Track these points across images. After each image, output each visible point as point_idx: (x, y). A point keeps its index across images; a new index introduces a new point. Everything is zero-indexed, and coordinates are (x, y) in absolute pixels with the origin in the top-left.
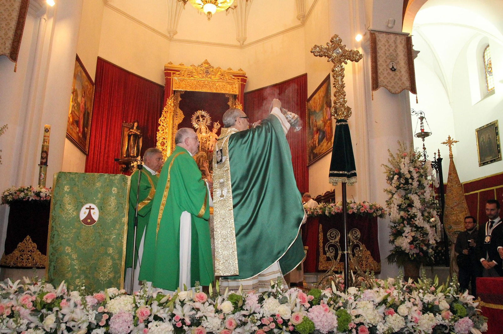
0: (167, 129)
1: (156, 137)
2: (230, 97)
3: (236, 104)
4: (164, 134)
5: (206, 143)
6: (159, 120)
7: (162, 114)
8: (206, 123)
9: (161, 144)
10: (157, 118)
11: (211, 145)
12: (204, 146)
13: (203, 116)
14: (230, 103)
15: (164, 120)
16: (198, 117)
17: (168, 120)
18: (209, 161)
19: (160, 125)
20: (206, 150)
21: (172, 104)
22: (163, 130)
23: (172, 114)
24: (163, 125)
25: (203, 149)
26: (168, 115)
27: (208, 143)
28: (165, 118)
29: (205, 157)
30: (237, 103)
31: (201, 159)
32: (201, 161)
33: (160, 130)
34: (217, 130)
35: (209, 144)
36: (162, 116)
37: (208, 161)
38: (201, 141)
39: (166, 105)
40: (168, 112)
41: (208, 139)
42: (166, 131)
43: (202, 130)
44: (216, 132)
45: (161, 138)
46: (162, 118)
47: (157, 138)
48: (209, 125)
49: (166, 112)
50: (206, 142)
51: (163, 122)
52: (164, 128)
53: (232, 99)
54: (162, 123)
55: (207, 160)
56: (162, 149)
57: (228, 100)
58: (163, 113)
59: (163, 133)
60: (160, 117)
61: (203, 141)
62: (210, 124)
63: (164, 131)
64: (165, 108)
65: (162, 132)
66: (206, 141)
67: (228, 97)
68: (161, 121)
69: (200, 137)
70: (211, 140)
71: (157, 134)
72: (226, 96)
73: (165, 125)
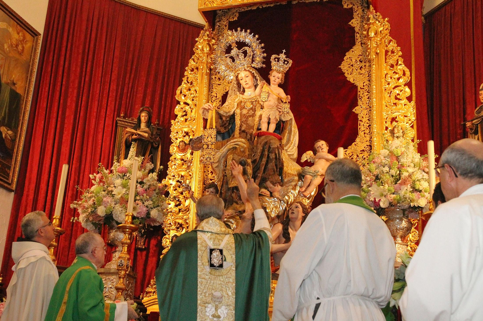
0: (194, 111)
1: (170, 132)
2: (355, 7)
3: (369, 19)
4: (187, 123)
5: (253, 116)
6: (178, 92)
7: (184, 76)
8: (253, 61)
9: (179, 147)
10: (174, 86)
11: (265, 120)
12: (247, 124)
13: (241, 45)
14: (355, 23)
15: (190, 90)
16: (229, 50)
17: (197, 89)
18: (254, 162)
19: (179, 103)
20: (251, 135)
21: (207, 49)
22: (186, 115)
23: (205, 71)
24: (186, 103)
25: (244, 131)
26: (199, 76)
27: (258, 113)
28: (191, 83)
29: (244, 152)
30: (371, 16)
31: (230, 157)
32: (230, 162)
33: (180, 114)
34: (280, 75)
35: (261, 116)
36: (185, 80)
37: (249, 161)
38: (238, 111)
39: (194, 53)
40: (197, 69)
41: (257, 105)
42: (193, 114)
43: (242, 82)
44: (278, 81)
45: (180, 135)
46: (184, 85)
47: (172, 135)
48: (259, 66)
49: (192, 70)
50: (251, 112)
51: (185, 96)
52: (187, 108)
53: (360, 11)
54: (183, 98)
55: (249, 156)
56: (182, 160)
57: (350, 14)
58: (186, 73)
59: (186, 120)
60: (180, 84)
61: (245, 112)
62: (263, 63)
63: (188, 117)
64: (192, 63)
65: (182, 119)
66: (254, 110)
67: (350, 6)
68: (181, 92)
69: (237, 100)
70: (266, 105)
71: (170, 125)
72: (345, 6)
73: (189, 101)
